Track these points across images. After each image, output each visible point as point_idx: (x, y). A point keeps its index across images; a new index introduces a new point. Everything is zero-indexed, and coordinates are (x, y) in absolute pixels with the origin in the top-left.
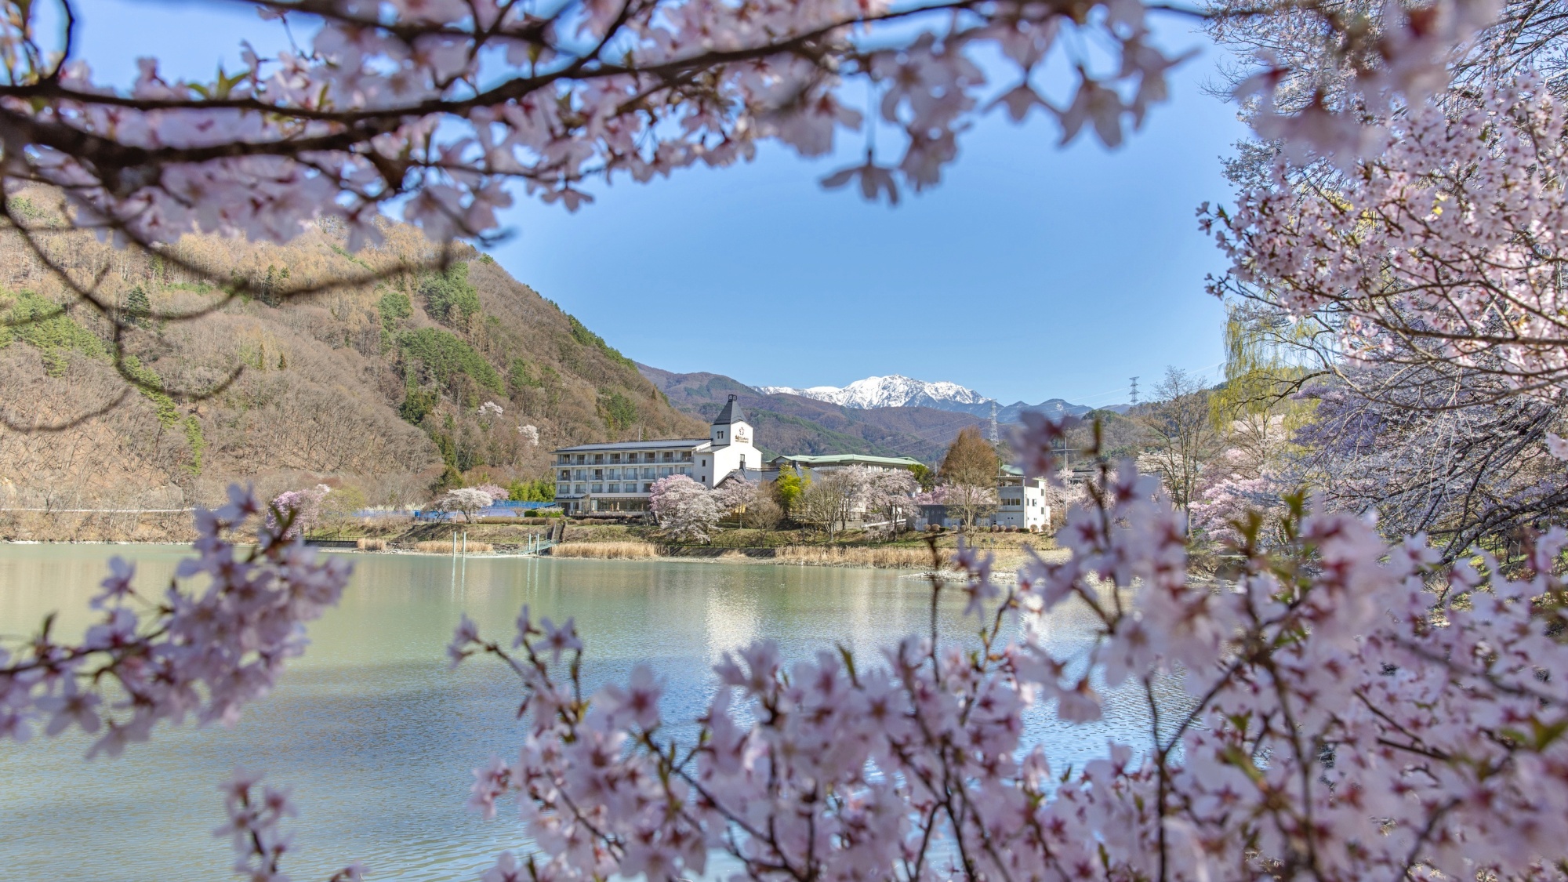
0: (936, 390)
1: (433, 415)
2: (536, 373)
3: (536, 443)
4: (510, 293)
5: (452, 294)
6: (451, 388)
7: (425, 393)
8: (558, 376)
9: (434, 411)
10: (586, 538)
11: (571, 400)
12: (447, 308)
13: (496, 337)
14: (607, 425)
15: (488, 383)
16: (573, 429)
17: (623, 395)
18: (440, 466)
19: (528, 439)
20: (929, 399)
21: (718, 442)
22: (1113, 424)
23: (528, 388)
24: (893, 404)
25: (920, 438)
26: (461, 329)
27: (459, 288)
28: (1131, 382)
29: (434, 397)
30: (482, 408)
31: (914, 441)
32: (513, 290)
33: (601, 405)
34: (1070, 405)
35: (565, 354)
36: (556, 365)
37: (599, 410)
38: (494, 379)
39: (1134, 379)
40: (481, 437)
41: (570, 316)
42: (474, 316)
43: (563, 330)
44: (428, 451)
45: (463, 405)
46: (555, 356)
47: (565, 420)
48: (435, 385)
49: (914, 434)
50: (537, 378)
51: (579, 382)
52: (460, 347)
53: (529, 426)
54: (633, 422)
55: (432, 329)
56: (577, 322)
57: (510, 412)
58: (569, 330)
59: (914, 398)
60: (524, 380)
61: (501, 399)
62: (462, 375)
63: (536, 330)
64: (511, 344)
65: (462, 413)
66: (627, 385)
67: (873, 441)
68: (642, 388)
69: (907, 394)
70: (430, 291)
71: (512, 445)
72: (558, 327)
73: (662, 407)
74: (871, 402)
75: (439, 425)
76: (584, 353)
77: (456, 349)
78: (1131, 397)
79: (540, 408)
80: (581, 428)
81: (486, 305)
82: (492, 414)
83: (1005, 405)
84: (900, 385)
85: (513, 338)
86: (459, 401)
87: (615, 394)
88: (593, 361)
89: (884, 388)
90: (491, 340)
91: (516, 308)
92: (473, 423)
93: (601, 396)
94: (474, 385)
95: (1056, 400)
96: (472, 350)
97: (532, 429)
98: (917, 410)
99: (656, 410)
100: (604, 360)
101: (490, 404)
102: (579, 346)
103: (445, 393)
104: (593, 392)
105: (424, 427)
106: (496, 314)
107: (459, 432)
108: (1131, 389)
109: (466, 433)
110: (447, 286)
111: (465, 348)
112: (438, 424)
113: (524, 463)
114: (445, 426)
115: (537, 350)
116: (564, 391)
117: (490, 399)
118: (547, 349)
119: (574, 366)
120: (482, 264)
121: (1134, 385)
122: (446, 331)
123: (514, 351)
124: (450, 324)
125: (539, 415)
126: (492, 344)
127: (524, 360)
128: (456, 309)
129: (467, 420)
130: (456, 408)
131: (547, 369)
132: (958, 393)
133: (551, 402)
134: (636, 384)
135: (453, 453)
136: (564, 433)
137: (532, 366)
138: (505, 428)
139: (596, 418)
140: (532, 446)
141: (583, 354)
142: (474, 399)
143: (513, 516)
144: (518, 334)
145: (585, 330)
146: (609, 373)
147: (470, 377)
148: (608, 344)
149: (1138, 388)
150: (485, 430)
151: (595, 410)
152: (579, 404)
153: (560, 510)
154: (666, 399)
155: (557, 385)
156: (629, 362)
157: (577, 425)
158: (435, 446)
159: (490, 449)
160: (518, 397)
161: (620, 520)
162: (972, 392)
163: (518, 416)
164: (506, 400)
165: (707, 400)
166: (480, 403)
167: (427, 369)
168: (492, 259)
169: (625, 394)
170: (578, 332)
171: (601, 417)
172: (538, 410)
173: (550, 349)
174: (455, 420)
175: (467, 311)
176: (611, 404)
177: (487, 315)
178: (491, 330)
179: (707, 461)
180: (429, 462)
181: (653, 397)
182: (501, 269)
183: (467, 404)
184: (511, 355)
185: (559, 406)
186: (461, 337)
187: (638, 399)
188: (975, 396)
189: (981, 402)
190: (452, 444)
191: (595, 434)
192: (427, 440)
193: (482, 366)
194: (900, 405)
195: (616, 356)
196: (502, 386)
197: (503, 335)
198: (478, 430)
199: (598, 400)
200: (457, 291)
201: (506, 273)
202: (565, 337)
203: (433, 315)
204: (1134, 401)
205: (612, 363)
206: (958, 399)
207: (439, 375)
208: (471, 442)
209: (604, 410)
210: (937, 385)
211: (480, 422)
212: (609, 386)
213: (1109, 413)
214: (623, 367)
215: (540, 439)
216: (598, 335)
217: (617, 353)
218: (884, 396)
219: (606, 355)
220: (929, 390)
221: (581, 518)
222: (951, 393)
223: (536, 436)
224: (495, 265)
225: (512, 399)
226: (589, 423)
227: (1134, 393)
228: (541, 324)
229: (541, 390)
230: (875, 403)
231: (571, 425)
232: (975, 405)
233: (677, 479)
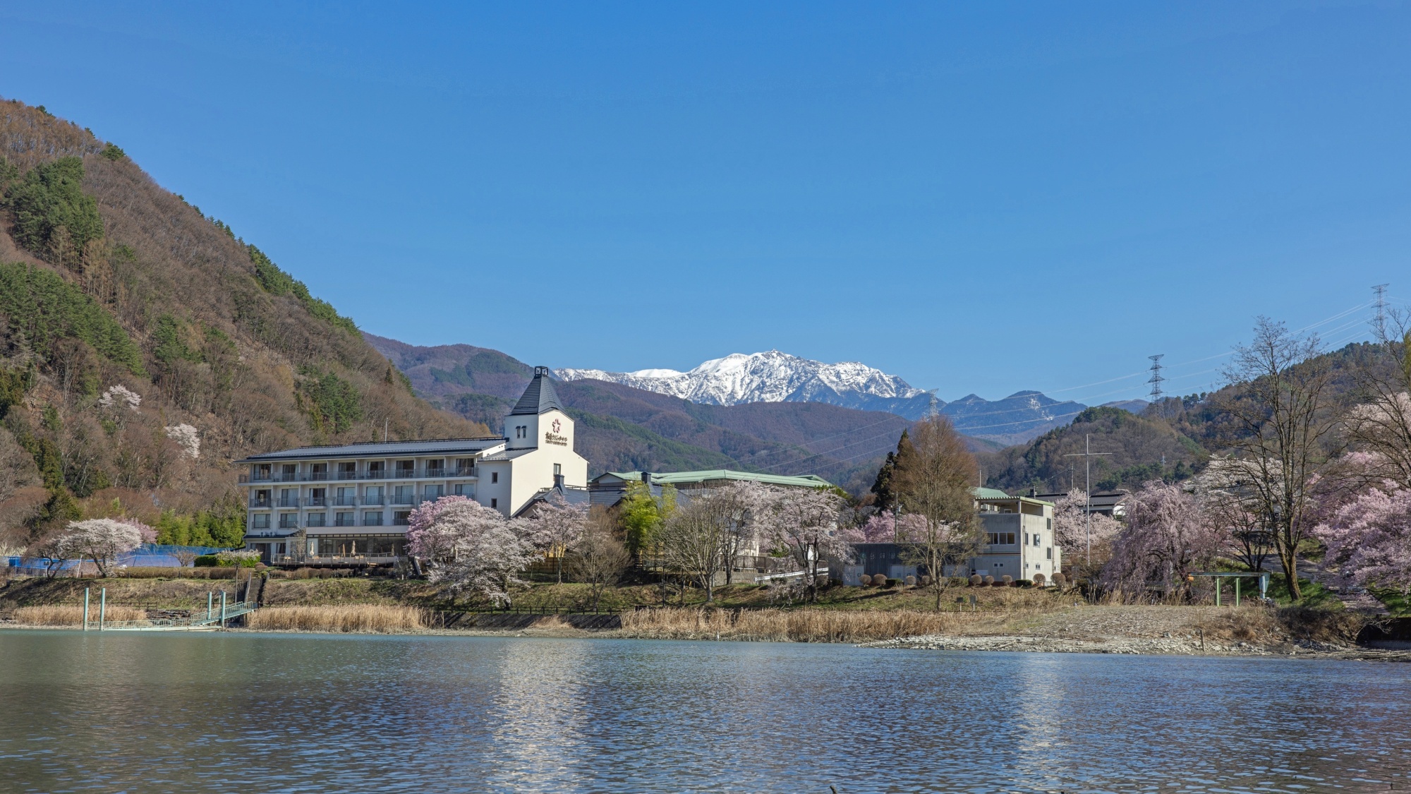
0: (838, 375)
1: (24, 406)
2: (195, 339)
3: (196, 453)
4: (151, 208)
5: (56, 209)
6: (54, 362)
7: (10, 370)
8: (232, 344)
9: (26, 400)
10: (302, 598)
11: (253, 384)
12: (46, 232)
13: (128, 280)
14: (313, 425)
15: (116, 354)
16: (256, 431)
17: (339, 376)
18: (36, 490)
19: (183, 447)
20: (825, 390)
21: (517, 443)
22: (1123, 429)
23: (183, 364)
24: (768, 398)
25: (813, 453)
26: (69, 266)
27: (67, 198)
28: (1151, 363)
29: (25, 378)
30: (106, 395)
31: (804, 457)
32: (157, 204)
33: (302, 393)
34: (1052, 401)
35: (243, 308)
36: (228, 327)
37: (299, 401)
38: (125, 349)
39: (1156, 358)
40: (104, 444)
41: (251, 247)
42: (92, 244)
43: (239, 269)
44: (15, 465)
45: (72, 390)
46: (225, 312)
47: (242, 417)
48: (27, 356)
49: (803, 446)
50: (197, 348)
51: (266, 353)
52: (70, 295)
53: (183, 426)
54: (356, 420)
55: (22, 265)
56: (263, 257)
57: (152, 403)
58: (249, 270)
59: (801, 388)
60: (175, 349)
61: (138, 382)
62: (73, 341)
63: (195, 270)
64: (154, 292)
65: (73, 404)
66: (344, 358)
67: (736, 457)
68: (368, 366)
69: (791, 381)
70: (18, 205)
71: (155, 456)
72: (231, 265)
73: (402, 396)
74: (732, 394)
75: (34, 423)
76: (275, 307)
77: (63, 298)
78: (1151, 387)
79: (202, 397)
80: (269, 430)
81: (113, 226)
82: (121, 406)
83: (948, 400)
84: (780, 367)
85: (158, 281)
86: (67, 384)
87: (326, 374)
88: (290, 321)
89: (753, 372)
90: (121, 285)
91: (161, 233)
92: (90, 420)
93: (302, 378)
94: (93, 357)
95: (1029, 392)
96: (89, 301)
97: (189, 430)
98: (808, 407)
99: (393, 400)
100: (307, 319)
101: (120, 389)
102: (266, 295)
103: (43, 370)
104: (289, 371)
105: (9, 426)
106: (130, 242)
107: (67, 436)
108: (1151, 374)
109: (80, 436)
110: (47, 196)
111: (79, 297)
112: (31, 422)
113: (176, 485)
114: (44, 424)
115: (198, 303)
116: (241, 369)
117: (120, 382)
118: (213, 301)
119: (257, 328)
120: (106, 160)
121: (1156, 368)
122: (45, 268)
123: (158, 304)
124: (50, 257)
125: (199, 408)
126: (122, 290)
127: (176, 319)
128: (61, 235)
129: (80, 416)
130: (62, 397)
131: (215, 333)
132: (872, 380)
133: (220, 386)
134: (360, 359)
135: (57, 468)
136: (240, 437)
137: (190, 328)
138: (143, 429)
139: (295, 414)
140: (189, 456)
141: (273, 309)
142: (91, 381)
143: (177, 567)
144: (166, 274)
145: (275, 270)
146: (316, 341)
147: (86, 345)
148: (313, 294)
149: (1161, 373)
150: (110, 432)
151: (293, 400)
152: (265, 390)
153: (255, 554)
154: (408, 385)
155: (230, 358)
156: (347, 324)
157: (264, 424)
158: (29, 457)
159: (120, 464)
160: (166, 378)
161: (357, 570)
162: (895, 380)
163: (166, 410)
164: (144, 383)
165: (468, 390)
166: (103, 387)
167: (15, 331)
168: (121, 153)
169: (342, 374)
170: (264, 274)
171: (303, 413)
172: (198, 399)
173: (219, 300)
174: (60, 416)
175: (80, 237)
176: (320, 391)
177: (114, 243)
178: (121, 268)
179: (502, 474)
180: (18, 483)
181: (388, 380)
182: (136, 168)
183: (80, 388)
184: (154, 310)
185: (234, 394)
186: (70, 280)
187: (364, 383)
188: (900, 385)
189: (909, 395)
190: (57, 455)
191: (292, 439)
192: (14, 448)
193: (107, 328)
194: (780, 399)
195: (326, 313)
196: (140, 360)
197: (141, 276)
198: (99, 432)
199: (298, 385)
200: (64, 203)
201: (145, 175)
202: (242, 281)
203: (23, 243)
204: (1156, 393)
205: (320, 324)
206: (872, 389)
207: (34, 341)
208: (88, 452)
209: (307, 401)
210: (840, 368)
211: (102, 419)
212: (314, 362)
213: (1116, 411)
214: (338, 330)
215: (201, 448)
216: (296, 278)
217: (328, 308)
218: (754, 385)
219: (310, 312)
220: (825, 375)
221: (293, 567)
222: (862, 380)
223: (196, 443)
224: (127, 162)
225: (155, 382)
226: (283, 421)
227: (1156, 380)
228: (203, 259)
229: (203, 367)
230: (740, 395)
231: (253, 424)
232: (900, 400)
233: (450, 503)
